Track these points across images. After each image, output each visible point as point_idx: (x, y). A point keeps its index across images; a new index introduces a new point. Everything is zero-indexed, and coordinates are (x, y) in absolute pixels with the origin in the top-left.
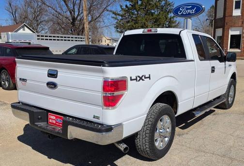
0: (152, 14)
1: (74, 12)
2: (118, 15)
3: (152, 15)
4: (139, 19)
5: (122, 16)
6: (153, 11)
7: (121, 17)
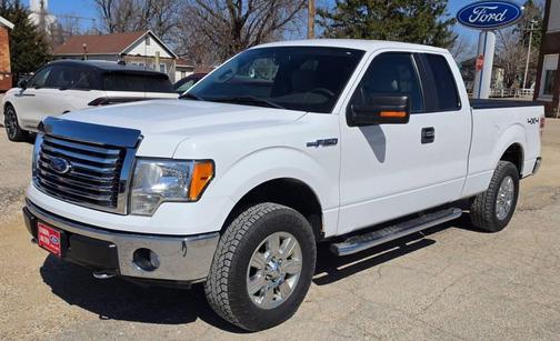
0: (401, 17)
1: (240, 9)
2: (329, 16)
3: (401, 19)
4: (373, 26)
5: (335, 19)
6: (402, 10)
7: (333, 22)
